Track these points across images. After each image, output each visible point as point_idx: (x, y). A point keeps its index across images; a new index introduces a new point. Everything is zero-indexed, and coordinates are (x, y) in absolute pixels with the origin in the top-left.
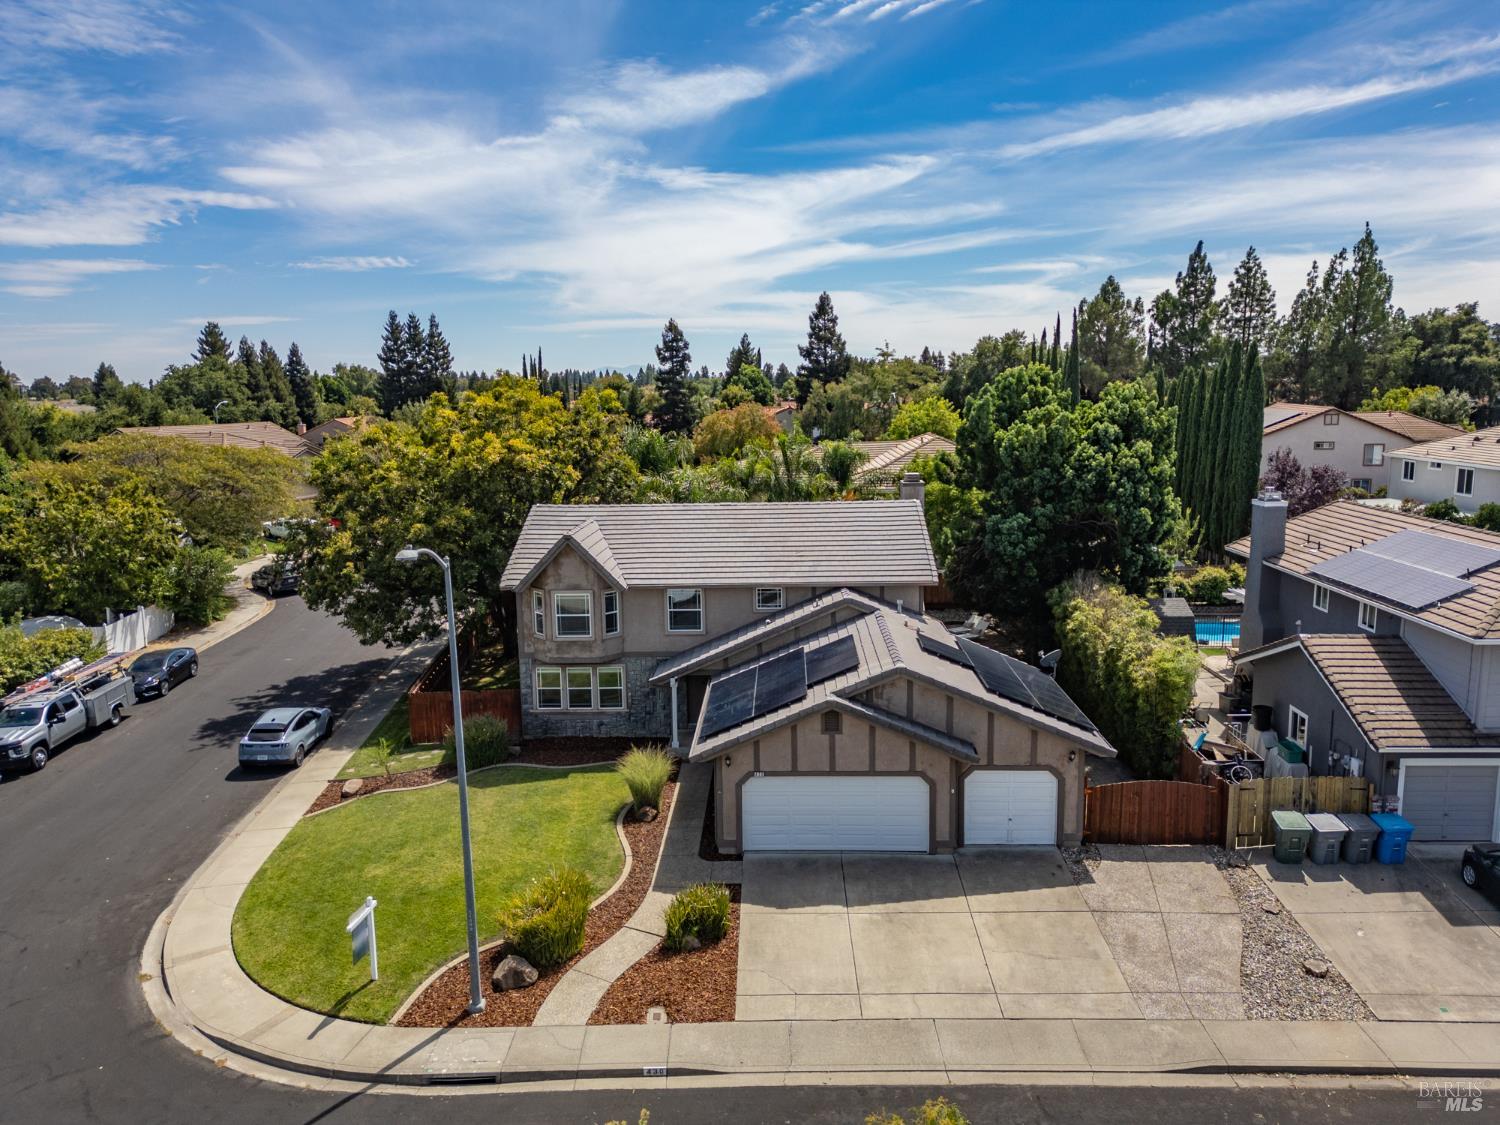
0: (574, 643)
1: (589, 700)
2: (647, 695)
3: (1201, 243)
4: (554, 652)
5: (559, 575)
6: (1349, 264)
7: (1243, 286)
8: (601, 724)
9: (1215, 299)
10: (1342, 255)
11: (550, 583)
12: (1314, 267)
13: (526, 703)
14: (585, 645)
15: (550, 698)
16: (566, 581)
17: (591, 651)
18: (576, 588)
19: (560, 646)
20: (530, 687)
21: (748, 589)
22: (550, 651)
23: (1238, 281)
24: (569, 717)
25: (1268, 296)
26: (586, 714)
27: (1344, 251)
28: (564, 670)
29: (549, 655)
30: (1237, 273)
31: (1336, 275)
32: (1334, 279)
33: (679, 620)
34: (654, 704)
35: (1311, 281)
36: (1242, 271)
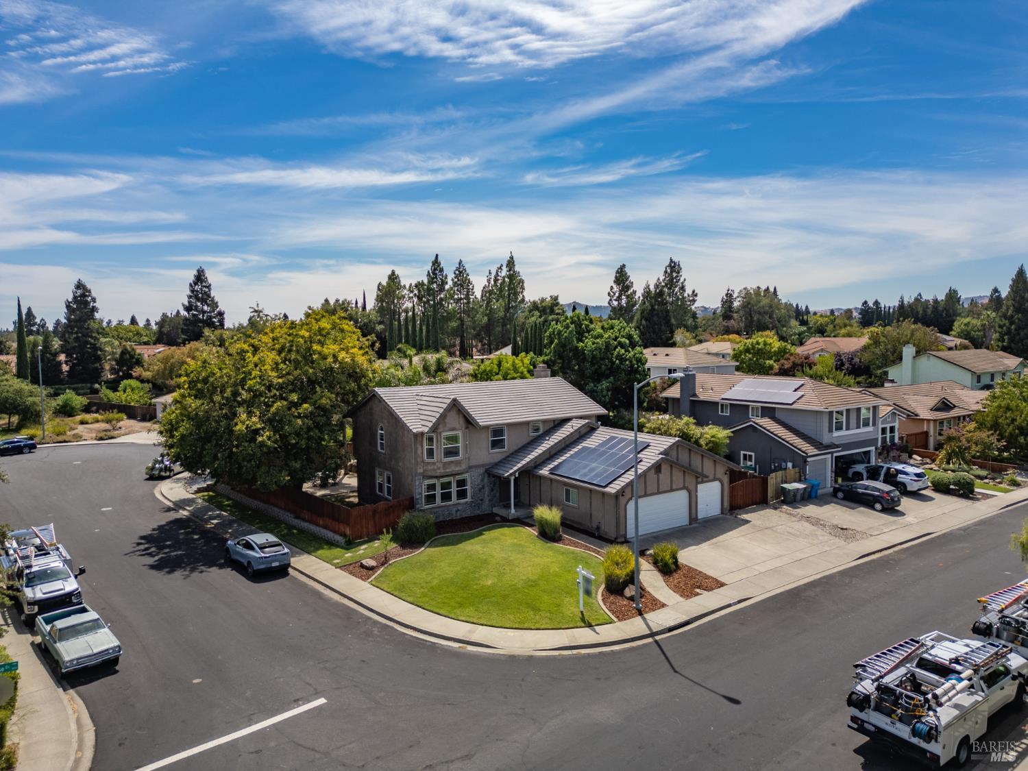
0: (452, 462)
1: (451, 498)
2: (480, 490)
3: (437, 255)
4: (441, 469)
5: (445, 422)
6: (504, 272)
7: (458, 280)
8: (458, 510)
9: (447, 287)
10: (500, 268)
11: (441, 429)
12: (490, 273)
13: (418, 504)
14: (458, 463)
15: (430, 499)
16: (449, 426)
17: (460, 466)
18: (453, 429)
19: (445, 465)
20: (421, 494)
21: (527, 423)
22: (439, 469)
23: (455, 278)
24: (441, 509)
25: (471, 287)
26: (449, 506)
27: (502, 265)
28: (439, 481)
29: (439, 471)
30: (455, 273)
31: (499, 278)
32: (498, 280)
33: (496, 444)
34: (484, 494)
35: (489, 281)
36: (457, 272)
